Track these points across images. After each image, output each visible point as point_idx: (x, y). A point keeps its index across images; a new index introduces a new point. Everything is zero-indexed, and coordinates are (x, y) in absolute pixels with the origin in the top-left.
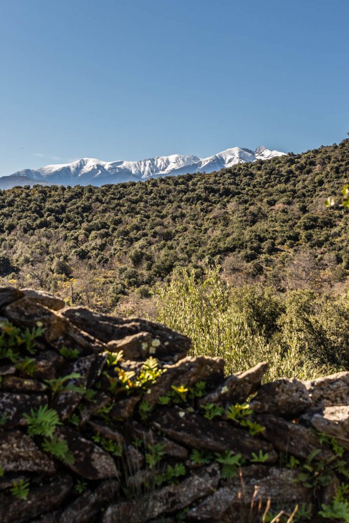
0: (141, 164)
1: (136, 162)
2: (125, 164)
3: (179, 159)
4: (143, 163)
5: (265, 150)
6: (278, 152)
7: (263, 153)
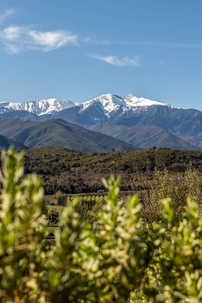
0: (25, 106)
1: (20, 104)
2: (11, 105)
3: (57, 102)
4: (26, 105)
5: (133, 97)
6: (145, 99)
7: (131, 100)
